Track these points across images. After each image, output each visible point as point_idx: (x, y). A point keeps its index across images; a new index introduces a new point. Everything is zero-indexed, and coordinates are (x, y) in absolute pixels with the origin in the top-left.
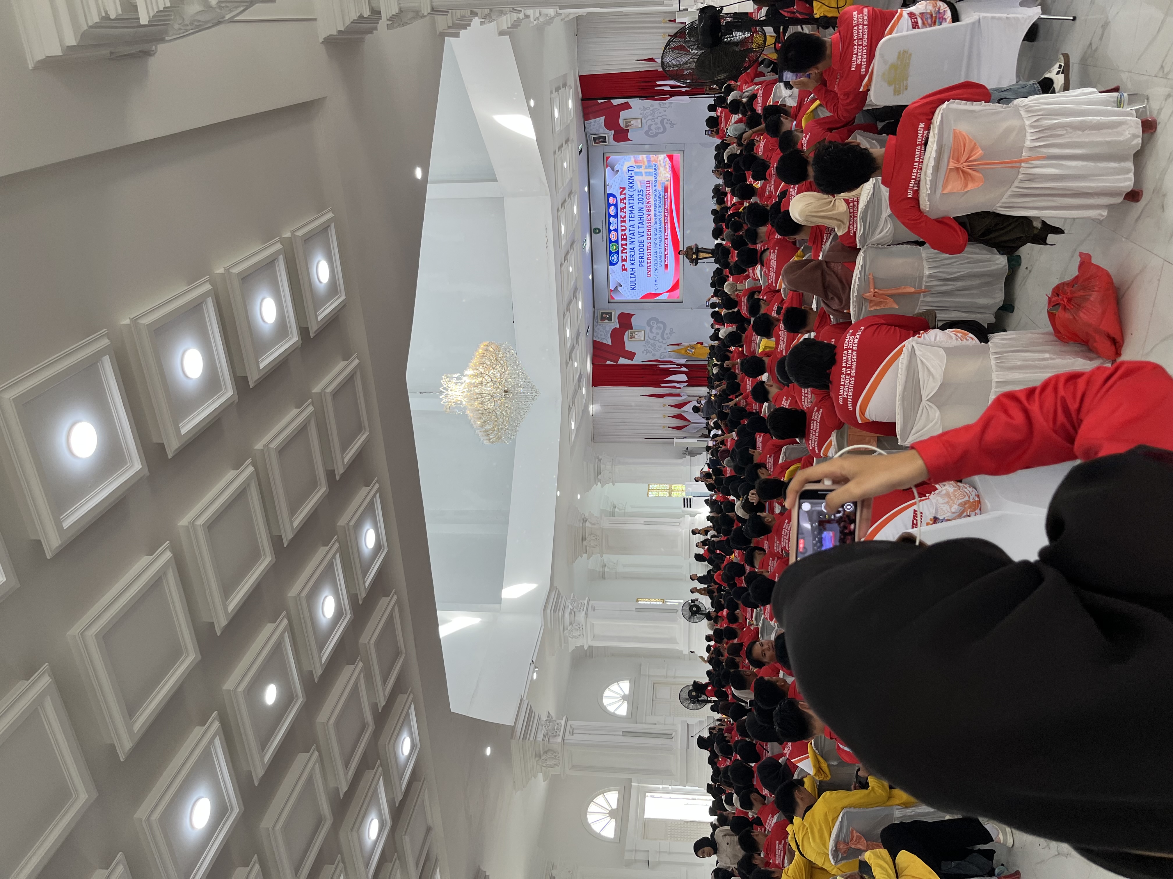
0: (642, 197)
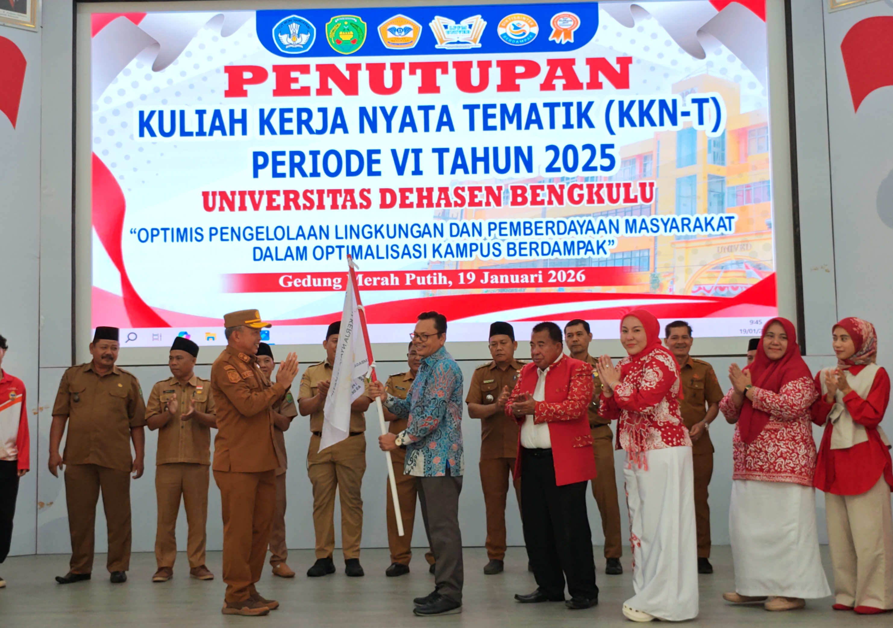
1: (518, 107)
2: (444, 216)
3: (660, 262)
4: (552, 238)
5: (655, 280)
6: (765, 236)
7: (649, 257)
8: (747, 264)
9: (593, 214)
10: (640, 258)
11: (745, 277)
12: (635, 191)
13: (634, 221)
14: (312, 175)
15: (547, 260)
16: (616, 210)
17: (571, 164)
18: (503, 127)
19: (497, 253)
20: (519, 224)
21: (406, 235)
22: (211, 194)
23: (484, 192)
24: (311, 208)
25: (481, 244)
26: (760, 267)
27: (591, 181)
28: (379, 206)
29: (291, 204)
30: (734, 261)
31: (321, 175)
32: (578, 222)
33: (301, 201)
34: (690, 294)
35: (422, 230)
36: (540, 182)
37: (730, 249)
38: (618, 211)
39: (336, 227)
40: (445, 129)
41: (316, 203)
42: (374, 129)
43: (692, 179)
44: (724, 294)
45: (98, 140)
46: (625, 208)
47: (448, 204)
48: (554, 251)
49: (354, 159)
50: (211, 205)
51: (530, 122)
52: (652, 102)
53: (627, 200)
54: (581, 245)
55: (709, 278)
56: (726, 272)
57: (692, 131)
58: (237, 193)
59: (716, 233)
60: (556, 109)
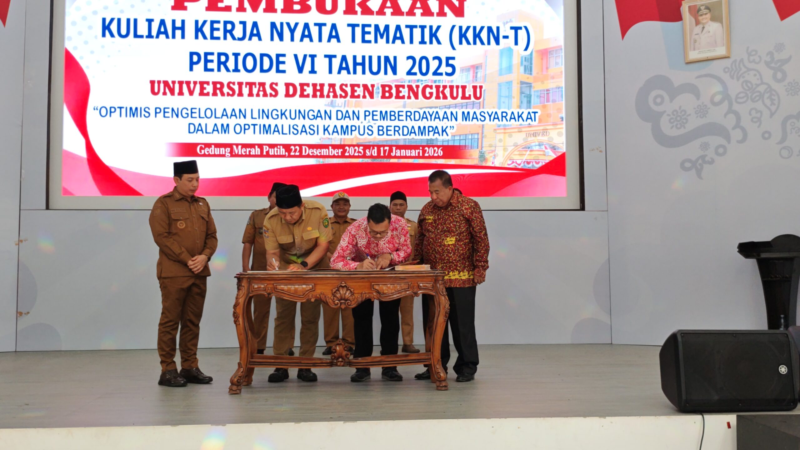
0: (432, 69)
1: (387, 27)
2: (332, 104)
3: (486, 143)
4: (410, 124)
5: (482, 156)
6: (559, 126)
7: (478, 139)
8: (546, 145)
9: (440, 107)
10: (472, 139)
11: (545, 155)
12: (469, 91)
13: (468, 113)
14: (234, 71)
15: (406, 139)
16: (456, 104)
17: (424, 70)
18: (376, 41)
19: (370, 133)
20: (386, 112)
21: (304, 118)
22: (156, 82)
23: (362, 88)
24: (233, 95)
25: (359, 126)
26: (555, 148)
27: (438, 83)
28: (284, 96)
29: (218, 92)
30: (537, 143)
31: (241, 71)
32: (428, 112)
33: (226, 90)
34: (506, 166)
35: (316, 114)
36: (402, 82)
37: (535, 135)
38: (457, 105)
39: (252, 110)
40: (334, 40)
41: (237, 92)
42: (281, 38)
43: (510, 83)
44: (530, 166)
45: (70, 39)
46: (462, 103)
47: (335, 96)
48: (411, 133)
49: (266, 60)
50: (156, 90)
51: (395, 38)
52: (482, 28)
53: (464, 97)
54: (431, 129)
55: (520, 155)
56: (531, 151)
57: (510, 50)
58: (177, 82)
59: (525, 123)
60: (414, 30)
